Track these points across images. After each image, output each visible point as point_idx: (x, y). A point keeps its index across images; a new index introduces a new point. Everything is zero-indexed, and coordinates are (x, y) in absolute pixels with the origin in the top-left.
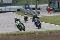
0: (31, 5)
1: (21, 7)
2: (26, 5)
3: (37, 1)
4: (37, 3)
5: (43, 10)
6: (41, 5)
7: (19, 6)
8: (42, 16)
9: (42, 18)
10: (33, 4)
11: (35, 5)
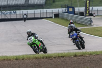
0: (77, 7)
1: (60, 10)
2: (68, 7)
3: (88, 1)
4: (88, 5)
5: (98, 16)
6: (94, 8)
7: (58, 9)
8: (95, 26)
9: (96, 29)
10: (80, 6)
11: (85, 8)
